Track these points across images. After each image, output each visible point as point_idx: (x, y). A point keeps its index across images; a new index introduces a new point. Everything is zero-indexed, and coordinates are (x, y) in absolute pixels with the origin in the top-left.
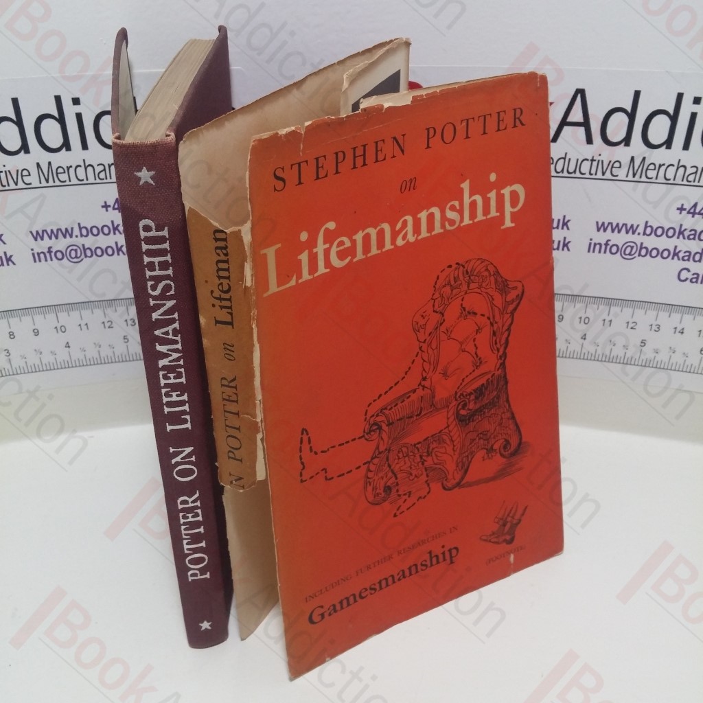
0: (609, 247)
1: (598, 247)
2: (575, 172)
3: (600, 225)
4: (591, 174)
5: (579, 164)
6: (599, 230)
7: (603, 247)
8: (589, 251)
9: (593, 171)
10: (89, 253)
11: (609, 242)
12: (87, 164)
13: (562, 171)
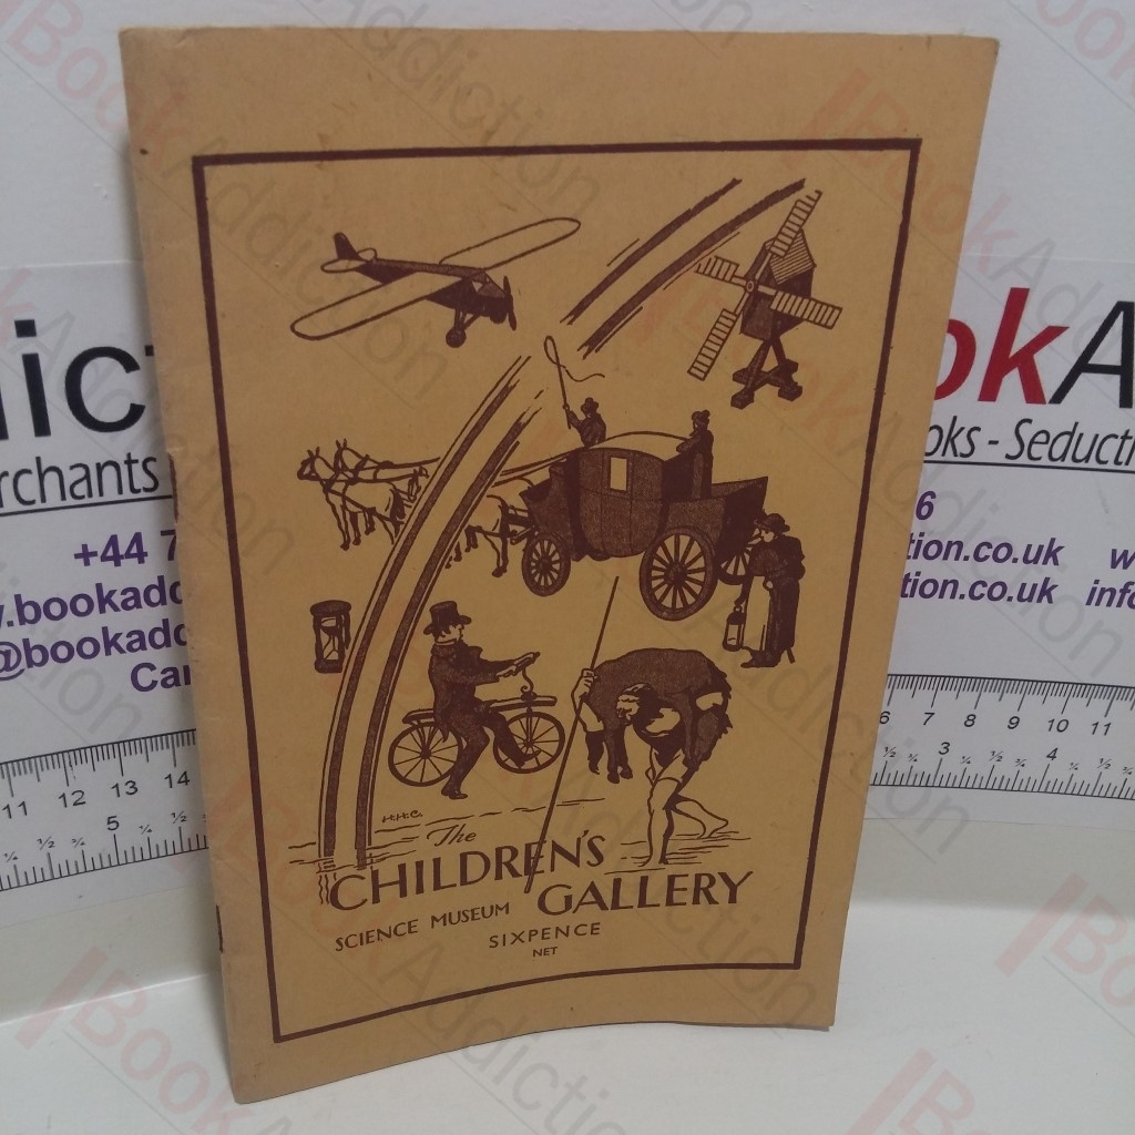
0: (1127, 596)
1: (1107, 596)
2: (1087, 459)
3: (1118, 557)
4: (1117, 462)
5: (1098, 443)
6: (1114, 565)
7: (1118, 595)
8: (1089, 603)
9: (1123, 458)
10: (37, 656)
11: (1130, 587)
12: (43, 468)
13: (1063, 457)
